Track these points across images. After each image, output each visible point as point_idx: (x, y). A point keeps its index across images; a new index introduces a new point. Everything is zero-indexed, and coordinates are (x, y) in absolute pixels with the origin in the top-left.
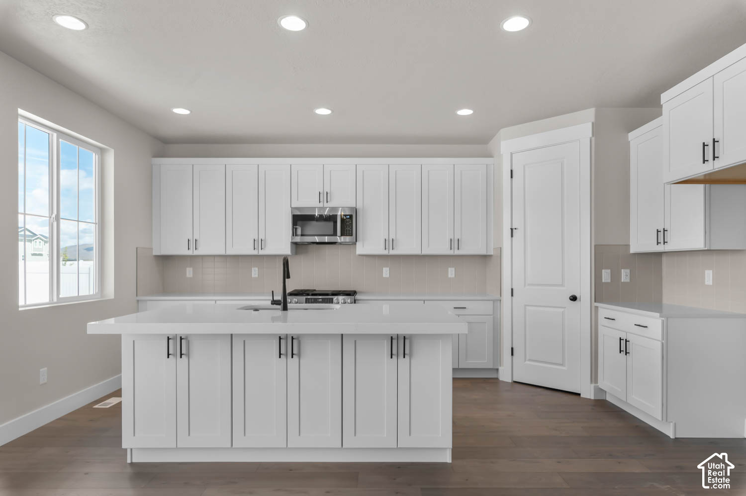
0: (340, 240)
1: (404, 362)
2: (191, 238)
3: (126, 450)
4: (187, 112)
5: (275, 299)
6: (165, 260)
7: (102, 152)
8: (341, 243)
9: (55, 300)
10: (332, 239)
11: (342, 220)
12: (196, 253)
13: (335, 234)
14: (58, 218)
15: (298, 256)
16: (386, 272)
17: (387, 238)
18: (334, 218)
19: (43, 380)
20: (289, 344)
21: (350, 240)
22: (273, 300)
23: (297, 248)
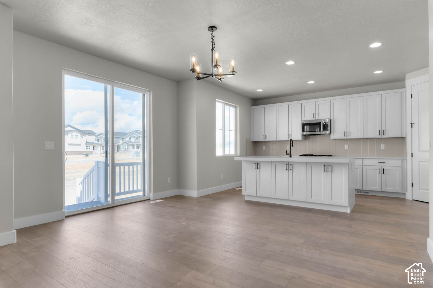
0: (323, 133)
1: (329, 174)
2: (264, 135)
3: (243, 195)
4: (262, 90)
5: (287, 153)
6: (256, 144)
7: (236, 107)
8: (324, 134)
9: (224, 155)
10: (319, 133)
11: (324, 125)
12: (266, 140)
13: (320, 131)
14: (225, 130)
15: (306, 141)
16: (347, 147)
17: (345, 131)
18: (319, 124)
19: (222, 178)
20: (289, 166)
21: (328, 132)
22: (287, 154)
23: (305, 137)
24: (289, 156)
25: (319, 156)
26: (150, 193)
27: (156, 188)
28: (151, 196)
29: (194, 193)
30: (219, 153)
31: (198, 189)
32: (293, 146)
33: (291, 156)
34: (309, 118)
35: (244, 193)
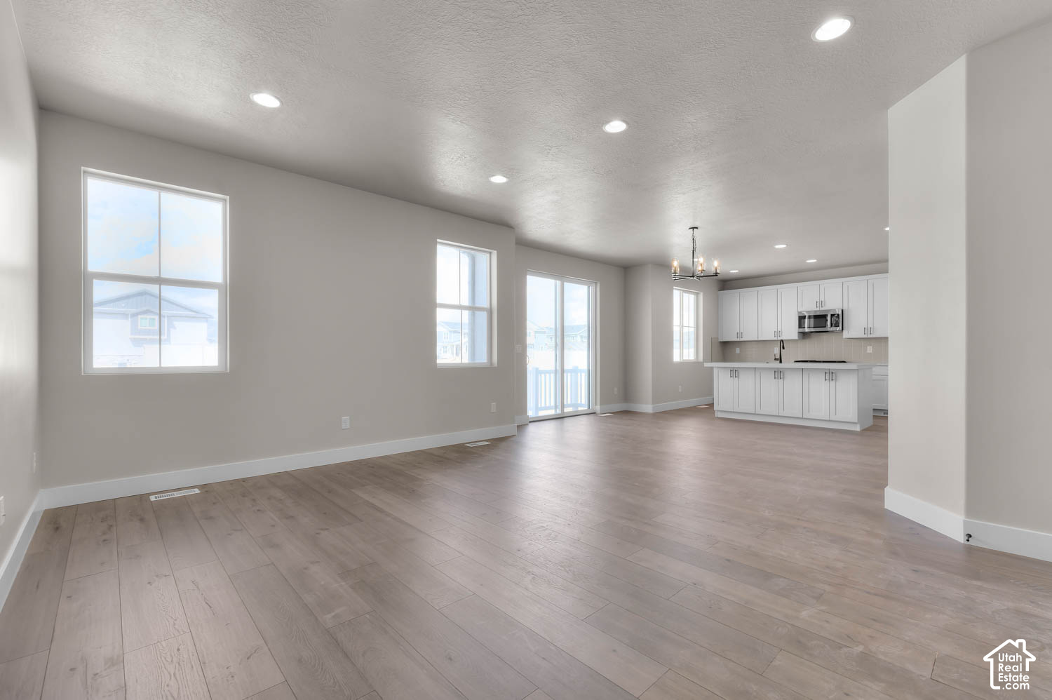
0: (830, 329)
1: (833, 383)
2: (738, 332)
3: (716, 411)
5: (776, 357)
6: (725, 344)
7: (697, 294)
8: (832, 332)
9: (683, 360)
10: (825, 329)
12: (742, 340)
13: (827, 326)
14: (683, 326)
15: (804, 340)
16: (870, 349)
17: (866, 327)
18: (824, 317)
19: (680, 390)
20: (779, 374)
21: (838, 329)
22: (776, 359)
23: (804, 335)
24: (778, 361)
25: (824, 362)
26: (596, 405)
27: (604, 401)
28: (598, 408)
29: (648, 408)
30: (676, 358)
31: (653, 404)
32: (784, 348)
33: (781, 362)
34: (810, 307)
35: (716, 408)
